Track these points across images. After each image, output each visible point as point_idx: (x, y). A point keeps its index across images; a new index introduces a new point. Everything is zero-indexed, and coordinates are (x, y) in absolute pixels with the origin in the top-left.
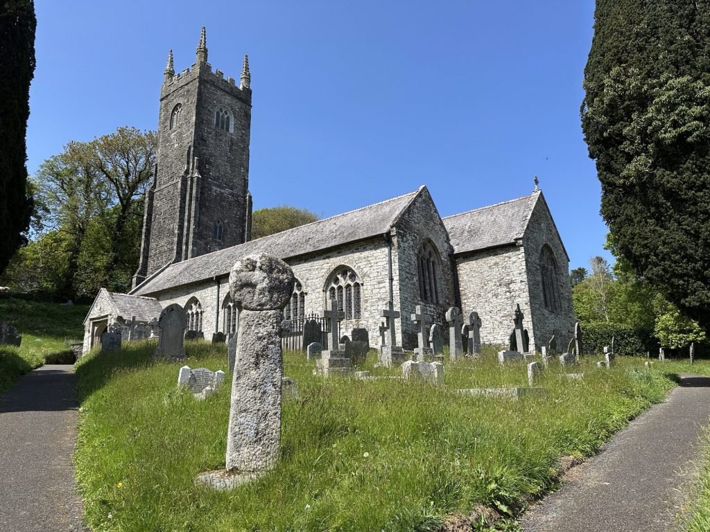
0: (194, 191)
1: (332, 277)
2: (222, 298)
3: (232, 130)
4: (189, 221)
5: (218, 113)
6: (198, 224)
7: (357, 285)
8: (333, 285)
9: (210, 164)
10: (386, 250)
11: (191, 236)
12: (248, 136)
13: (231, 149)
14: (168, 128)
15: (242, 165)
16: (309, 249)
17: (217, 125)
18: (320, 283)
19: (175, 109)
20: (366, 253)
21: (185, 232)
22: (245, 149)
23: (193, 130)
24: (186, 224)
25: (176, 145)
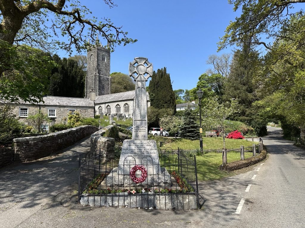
0: (97, 79)
1: (125, 105)
2: (106, 107)
3: (106, 61)
4: (97, 86)
5: (102, 57)
6: (99, 86)
7: (129, 107)
8: (125, 106)
9: (101, 71)
10: (133, 101)
11: (97, 89)
12: (110, 61)
13: (106, 66)
14: (90, 60)
15: (108, 70)
16: (121, 99)
17: (102, 60)
18: (123, 106)
19: (91, 55)
20: (130, 102)
21: (96, 88)
22: (109, 65)
23: (96, 62)
24: (96, 87)
25: (92, 66)
